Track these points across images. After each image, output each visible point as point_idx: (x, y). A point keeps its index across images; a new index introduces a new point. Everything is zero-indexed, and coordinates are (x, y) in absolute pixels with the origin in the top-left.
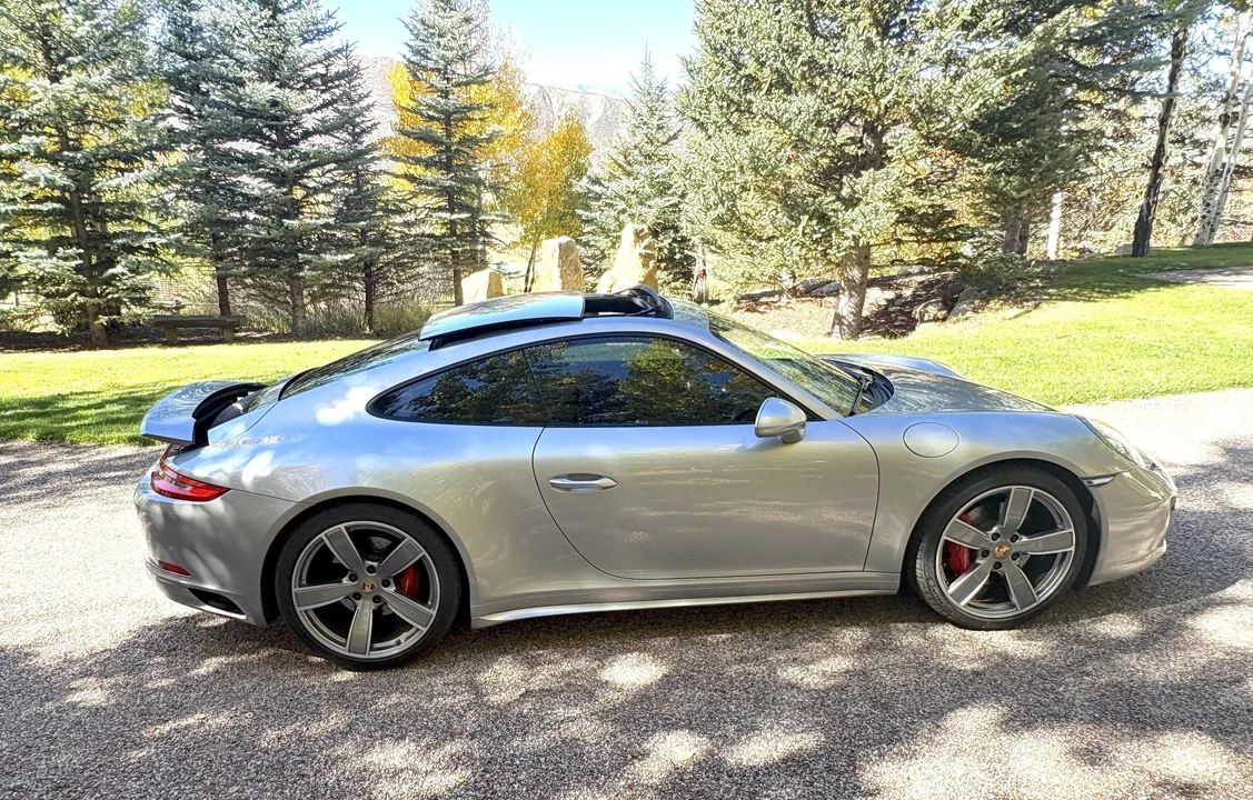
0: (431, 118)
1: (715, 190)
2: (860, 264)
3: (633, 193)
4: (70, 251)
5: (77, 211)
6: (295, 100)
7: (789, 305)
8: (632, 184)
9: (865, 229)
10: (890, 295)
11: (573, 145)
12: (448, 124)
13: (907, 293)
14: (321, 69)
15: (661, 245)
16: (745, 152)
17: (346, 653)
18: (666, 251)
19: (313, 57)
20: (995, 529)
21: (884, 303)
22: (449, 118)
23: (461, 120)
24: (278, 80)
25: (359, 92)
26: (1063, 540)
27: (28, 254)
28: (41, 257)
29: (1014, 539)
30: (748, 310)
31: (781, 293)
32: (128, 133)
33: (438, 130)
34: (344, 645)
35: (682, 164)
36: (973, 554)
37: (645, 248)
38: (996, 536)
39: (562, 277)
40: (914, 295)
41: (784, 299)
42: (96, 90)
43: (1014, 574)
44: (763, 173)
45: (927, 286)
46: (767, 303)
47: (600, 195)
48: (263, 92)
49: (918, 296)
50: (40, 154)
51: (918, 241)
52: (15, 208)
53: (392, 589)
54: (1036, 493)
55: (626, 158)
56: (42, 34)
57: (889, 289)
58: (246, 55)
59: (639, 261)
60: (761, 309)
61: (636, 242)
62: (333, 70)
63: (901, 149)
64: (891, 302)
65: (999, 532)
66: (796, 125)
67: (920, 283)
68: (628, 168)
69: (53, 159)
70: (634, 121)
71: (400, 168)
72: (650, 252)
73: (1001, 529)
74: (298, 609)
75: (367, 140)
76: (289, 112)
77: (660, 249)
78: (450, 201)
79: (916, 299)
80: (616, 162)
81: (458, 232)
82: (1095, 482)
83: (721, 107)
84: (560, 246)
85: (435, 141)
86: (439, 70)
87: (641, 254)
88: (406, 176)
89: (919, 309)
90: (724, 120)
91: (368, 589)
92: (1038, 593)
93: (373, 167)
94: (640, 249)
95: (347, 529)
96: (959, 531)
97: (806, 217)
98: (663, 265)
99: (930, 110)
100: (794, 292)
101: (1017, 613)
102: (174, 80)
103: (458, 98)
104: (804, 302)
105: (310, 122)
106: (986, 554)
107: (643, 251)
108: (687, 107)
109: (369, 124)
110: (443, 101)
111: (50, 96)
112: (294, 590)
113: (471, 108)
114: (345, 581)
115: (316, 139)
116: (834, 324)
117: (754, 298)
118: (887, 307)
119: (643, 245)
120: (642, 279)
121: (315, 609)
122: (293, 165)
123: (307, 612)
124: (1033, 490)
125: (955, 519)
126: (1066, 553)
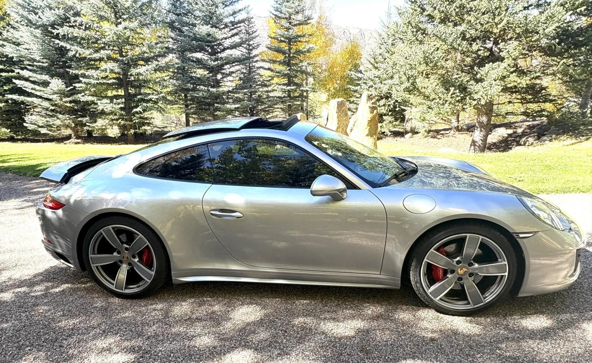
0: (282, 41)
1: (405, 74)
2: (487, 114)
3: (377, 77)
4: (119, 101)
5: (125, 84)
6: (219, 34)
7: (454, 135)
8: (377, 73)
9: (484, 95)
10: (510, 131)
11: (353, 55)
12: (290, 44)
13: (520, 131)
14: (232, 19)
15: (389, 103)
16: (421, 55)
17: (114, 289)
18: (392, 106)
19: (226, 13)
20: (458, 259)
21: (506, 136)
22: (290, 40)
23: (296, 42)
24: (211, 24)
25: (252, 30)
26: (501, 268)
28: (107, 103)
29: (471, 265)
30: (432, 137)
31: (450, 129)
32: (145, 49)
33: (285, 46)
34: (113, 284)
35: (392, 61)
36: (445, 272)
37: (373, 103)
38: (459, 262)
39: (338, 118)
40: (523, 132)
41: (452, 132)
42: (133, 30)
43: (470, 285)
44: (431, 65)
45: (530, 127)
46: (443, 134)
47: (361, 78)
48: (203, 29)
49: (526, 132)
50: (109, 58)
51: (521, 103)
52: (98, 82)
53: (136, 260)
54: (482, 239)
55: (375, 60)
56: (114, 7)
57: (510, 128)
58: (197, 13)
59: (369, 110)
60: (439, 137)
61: (368, 100)
62: (236, 20)
63: (508, 52)
64: (510, 135)
65: (461, 260)
66: (451, 40)
67: (528, 126)
68: (376, 65)
69: (115, 60)
70: (380, 41)
71: (267, 65)
72: (375, 106)
73: (462, 258)
74: (92, 265)
75: (254, 52)
76: (217, 40)
77: (389, 105)
78: (289, 80)
79: (524, 134)
80: (370, 62)
81: (292, 95)
82: (521, 236)
83: (413, 32)
84: (338, 102)
85: (284, 53)
86: (286, 18)
87: (369, 107)
88: (269, 69)
89: (524, 139)
90: (415, 38)
91: (125, 259)
92: (484, 298)
93: (257, 65)
94: (370, 104)
95: (113, 228)
96: (433, 256)
97: (453, 88)
98: (390, 113)
99: (527, 31)
100: (458, 129)
101: (471, 307)
102: (171, 25)
103: (295, 31)
104: (462, 134)
105: (227, 43)
106: (453, 272)
107: (371, 105)
108: (397, 32)
109: (256, 45)
110: (286, 33)
111: (113, 33)
112: (90, 256)
113: (300, 36)
114: (115, 254)
115: (228, 52)
116: (471, 145)
117: (437, 132)
118: (507, 138)
119: (371, 102)
120: (370, 119)
121: (101, 266)
122: (216, 63)
123: (97, 267)
124: (481, 237)
125: (432, 250)
126: (502, 276)
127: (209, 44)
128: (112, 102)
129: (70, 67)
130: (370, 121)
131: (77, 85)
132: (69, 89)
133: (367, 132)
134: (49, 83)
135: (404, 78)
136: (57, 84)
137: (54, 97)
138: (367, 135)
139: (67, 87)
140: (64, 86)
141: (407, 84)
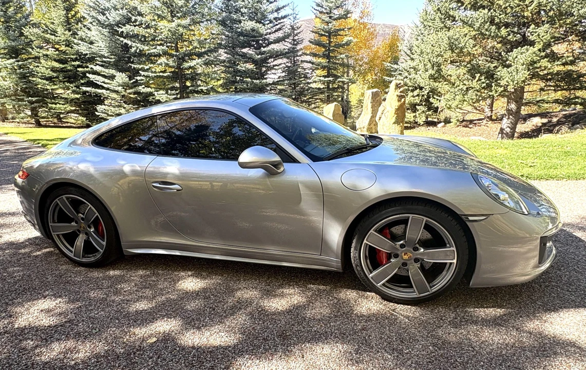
0: (322, 35)
1: (429, 61)
2: (516, 102)
3: (412, 68)
4: (173, 92)
5: (180, 77)
6: (263, 30)
7: (487, 125)
8: (413, 64)
9: (509, 81)
10: (545, 120)
12: (330, 38)
13: (555, 120)
14: (275, 15)
15: (423, 93)
16: (446, 41)
17: (73, 257)
18: (425, 97)
19: (270, 9)
20: (402, 242)
21: (541, 125)
22: (330, 34)
23: (336, 36)
24: (256, 20)
25: (298, 25)
26: (449, 255)
27: (158, 93)
28: (162, 94)
29: (416, 249)
30: (464, 126)
31: (484, 119)
33: (325, 40)
35: (420, 50)
36: (389, 257)
38: (402, 246)
39: (372, 108)
40: (558, 121)
41: (485, 121)
42: (185, 27)
43: (414, 271)
44: (456, 51)
45: (565, 116)
46: (475, 124)
47: (397, 69)
48: (248, 25)
49: (561, 121)
50: (165, 53)
52: (156, 75)
53: (92, 230)
54: (426, 221)
55: (411, 51)
56: (169, 6)
57: (546, 118)
58: (243, 10)
59: (396, 98)
60: (471, 126)
61: (396, 89)
62: (280, 16)
63: (539, 35)
64: (544, 124)
65: (404, 243)
66: (477, 25)
67: (564, 115)
68: (412, 56)
69: (172, 56)
70: (416, 33)
71: (308, 58)
72: (402, 94)
73: (405, 242)
74: (53, 233)
75: (298, 47)
76: (261, 35)
77: (423, 96)
78: (328, 72)
79: (559, 123)
80: (406, 53)
81: (331, 87)
82: (471, 218)
83: (441, 19)
84: (372, 93)
85: (324, 46)
86: (327, 13)
87: (397, 95)
88: (310, 62)
89: (557, 128)
90: (443, 25)
91: (82, 229)
92: (431, 287)
93: (300, 59)
94: (398, 92)
95: (67, 198)
96: (373, 238)
97: (479, 75)
98: (423, 104)
99: (561, 14)
100: (490, 118)
101: (416, 296)
102: (223, 23)
103: (335, 25)
104: (495, 123)
105: (272, 37)
106: (396, 256)
107: (399, 94)
108: (426, 20)
109: (300, 40)
110: (326, 27)
111: (167, 30)
112: (50, 224)
113: (340, 30)
114: (73, 224)
115: (273, 47)
116: (499, 133)
117: (471, 121)
118: (541, 127)
119: (399, 91)
120: (397, 108)
121: (62, 234)
122: (259, 56)
123: (58, 235)
124: (425, 219)
125: (372, 231)
126: (451, 263)
127: (253, 39)
128: (167, 93)
129: (132, 63)
130: (397, 110)
131: (139, 78)
132: (132, 81)
133: (394, 120)
134: (115, 76)
135: (429, 65)
136: (121, 77)
137: (120, 89)
138: (394, 123)
139: (130, 80)
140: (127, 79)
141: (431, 72)
